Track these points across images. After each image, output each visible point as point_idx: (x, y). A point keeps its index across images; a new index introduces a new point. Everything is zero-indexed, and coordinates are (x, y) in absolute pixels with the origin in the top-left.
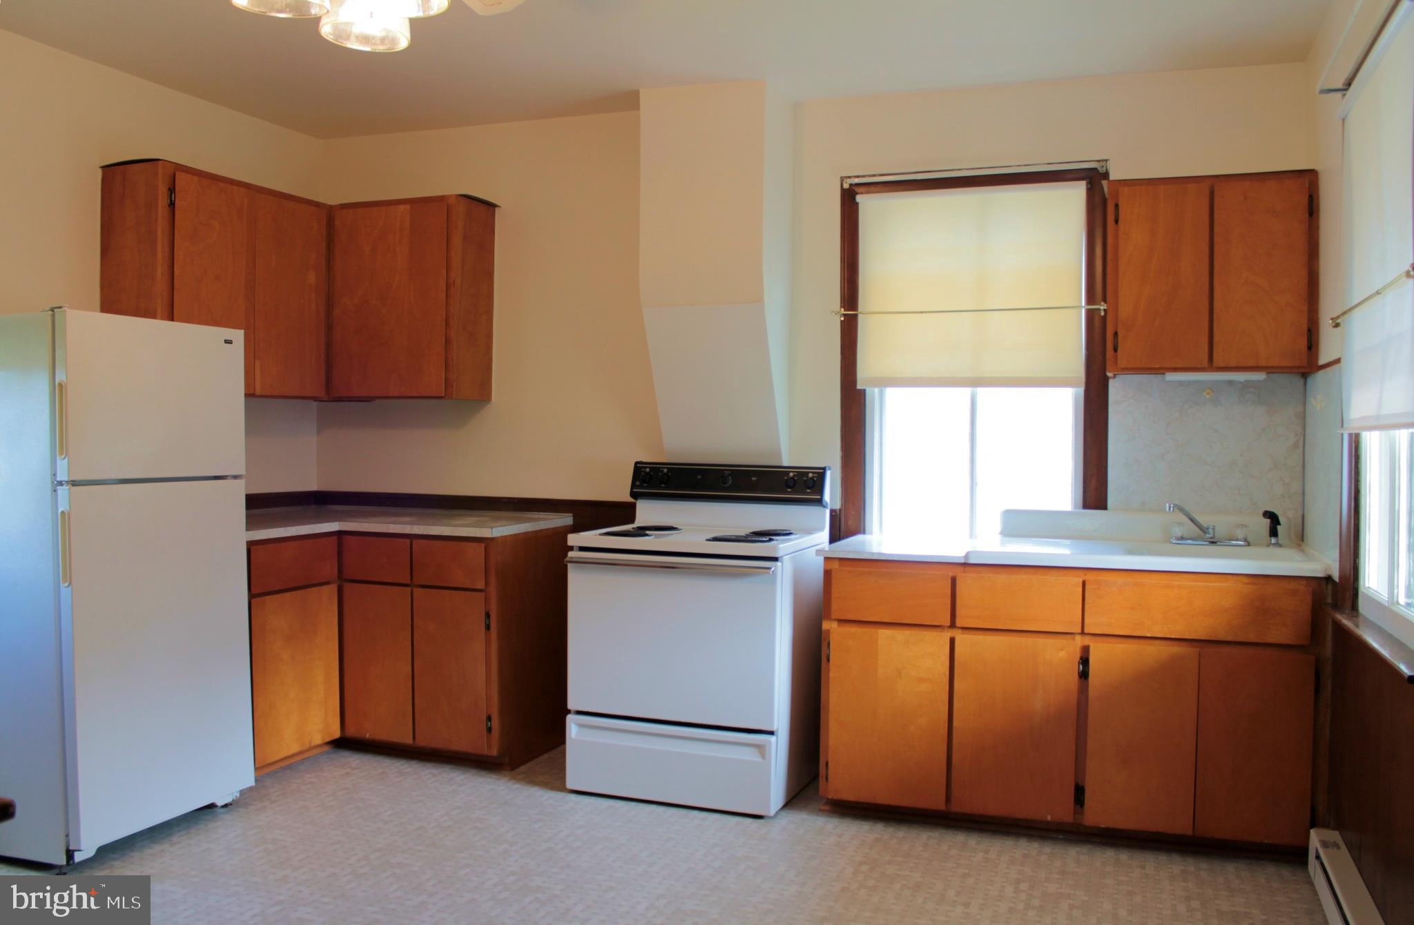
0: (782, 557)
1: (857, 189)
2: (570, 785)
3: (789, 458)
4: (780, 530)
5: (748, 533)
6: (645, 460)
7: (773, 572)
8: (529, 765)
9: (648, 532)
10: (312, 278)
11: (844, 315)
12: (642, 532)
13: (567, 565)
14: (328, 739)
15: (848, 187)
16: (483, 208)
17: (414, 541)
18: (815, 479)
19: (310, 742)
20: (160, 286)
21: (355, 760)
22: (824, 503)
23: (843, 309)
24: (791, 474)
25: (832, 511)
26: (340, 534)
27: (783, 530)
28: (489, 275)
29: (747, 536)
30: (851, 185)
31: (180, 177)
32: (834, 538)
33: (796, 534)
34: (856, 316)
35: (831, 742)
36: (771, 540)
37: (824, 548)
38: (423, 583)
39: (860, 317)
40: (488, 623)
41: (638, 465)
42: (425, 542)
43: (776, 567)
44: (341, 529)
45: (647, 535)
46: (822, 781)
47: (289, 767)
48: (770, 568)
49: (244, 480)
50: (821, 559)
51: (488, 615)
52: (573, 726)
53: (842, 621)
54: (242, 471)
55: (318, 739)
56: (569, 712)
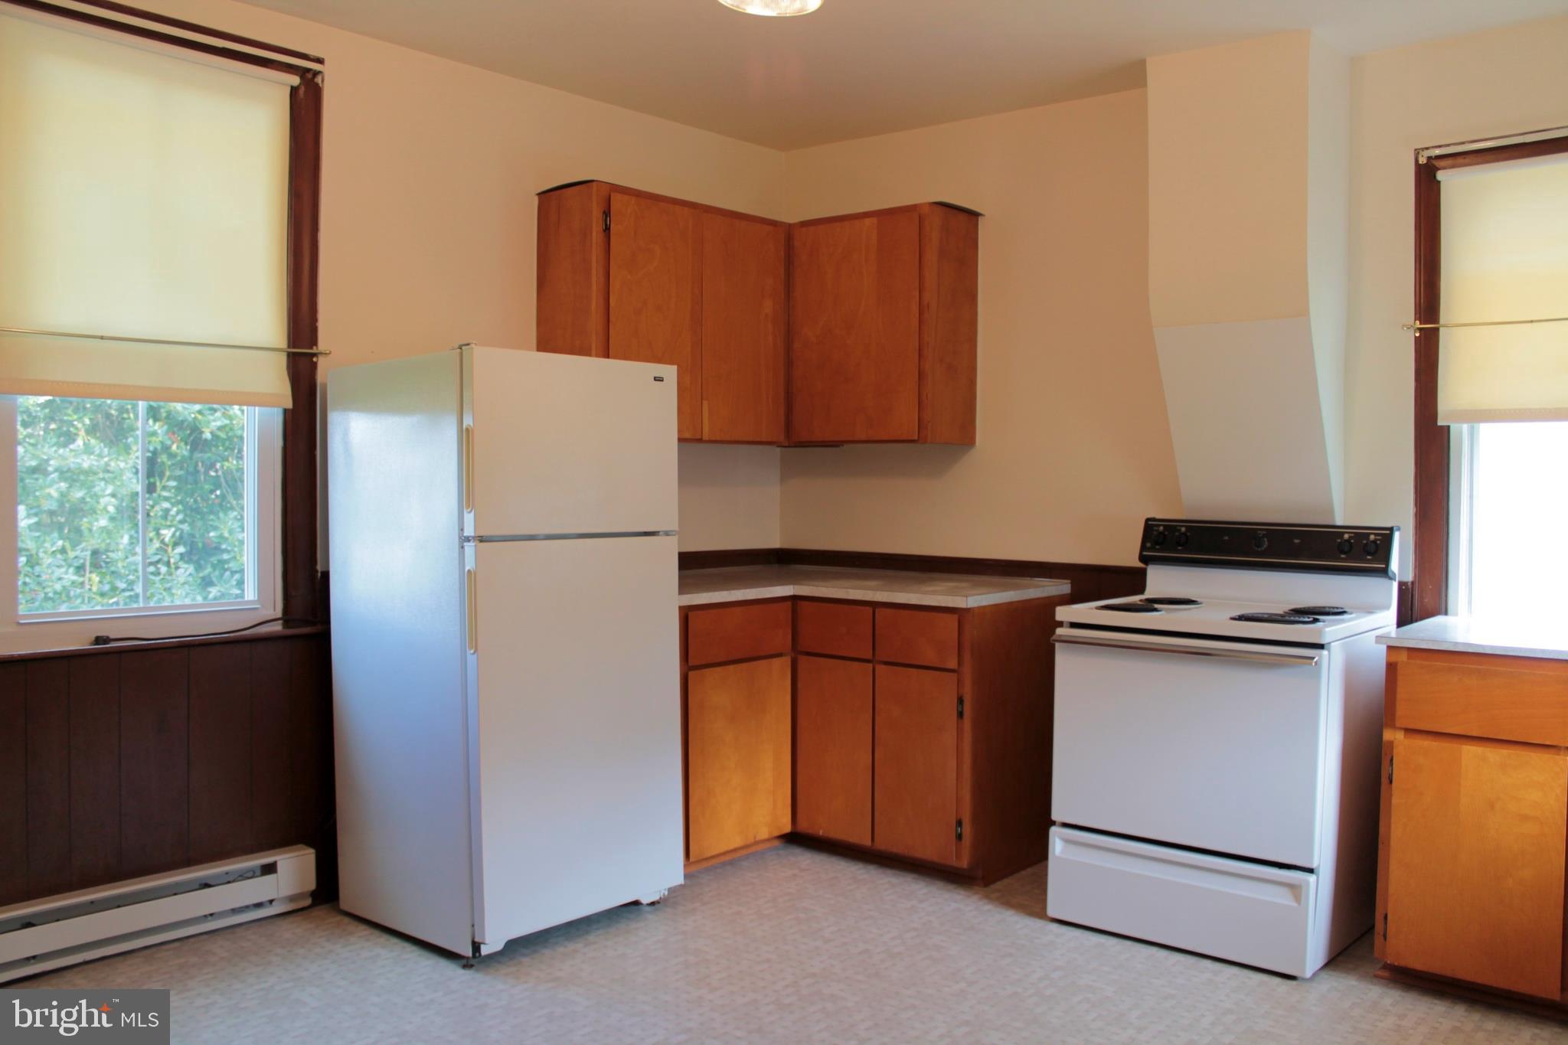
0: (1330, 643)
1: (1437, 163)
2: (1051, 912)
3: (1343, 514)
4: (1330, 608)
5: (1287, 610)
6: (1158, 516)
7: (1316, 663)
8: (1006, 881)
9: (1156, 606)
10: (768, 306)
11: (1420, 330)
12: (1149, 605)
13: (1054, 646)
14: (777, 833)
15: (1425, 162)
16: (962, 217)
17: (877, 610)
18: (1378, 542)
19: (755, 837)
20: (595, 321)
21: (806, 860)
22: (1390, 574)
23: (1418, 322)
24: (1346, 536)
25: (1401, 584)
26: (795, 599)
27: (1333, 608)
28: (973, 297)
29: (1287, 614)
30: (1429, 158)
31: (617, 202)
32: (1403, 620)
33: (1351, 613)
34: (1437, 330)
35: (1392, 890)
36: (1316, 621)
37: (1389, 633)
38: (886, 659)
39: (1442, 330)
40: (960, 709)
41: (1150, 523)
42: (889, 611)
43: (1321, 657)
44: (796, 594)
45: (1156, 610)
46: (1378, 940)
47: (731, 863)
48: (1314, 658)
49: (677, 537)
50: (1384, 648)
51: (961, 701)
52: (1058, 843)
53: (1410, 731)
54: (675, 527)
55: (764, 833)
56: (1053, 823)
